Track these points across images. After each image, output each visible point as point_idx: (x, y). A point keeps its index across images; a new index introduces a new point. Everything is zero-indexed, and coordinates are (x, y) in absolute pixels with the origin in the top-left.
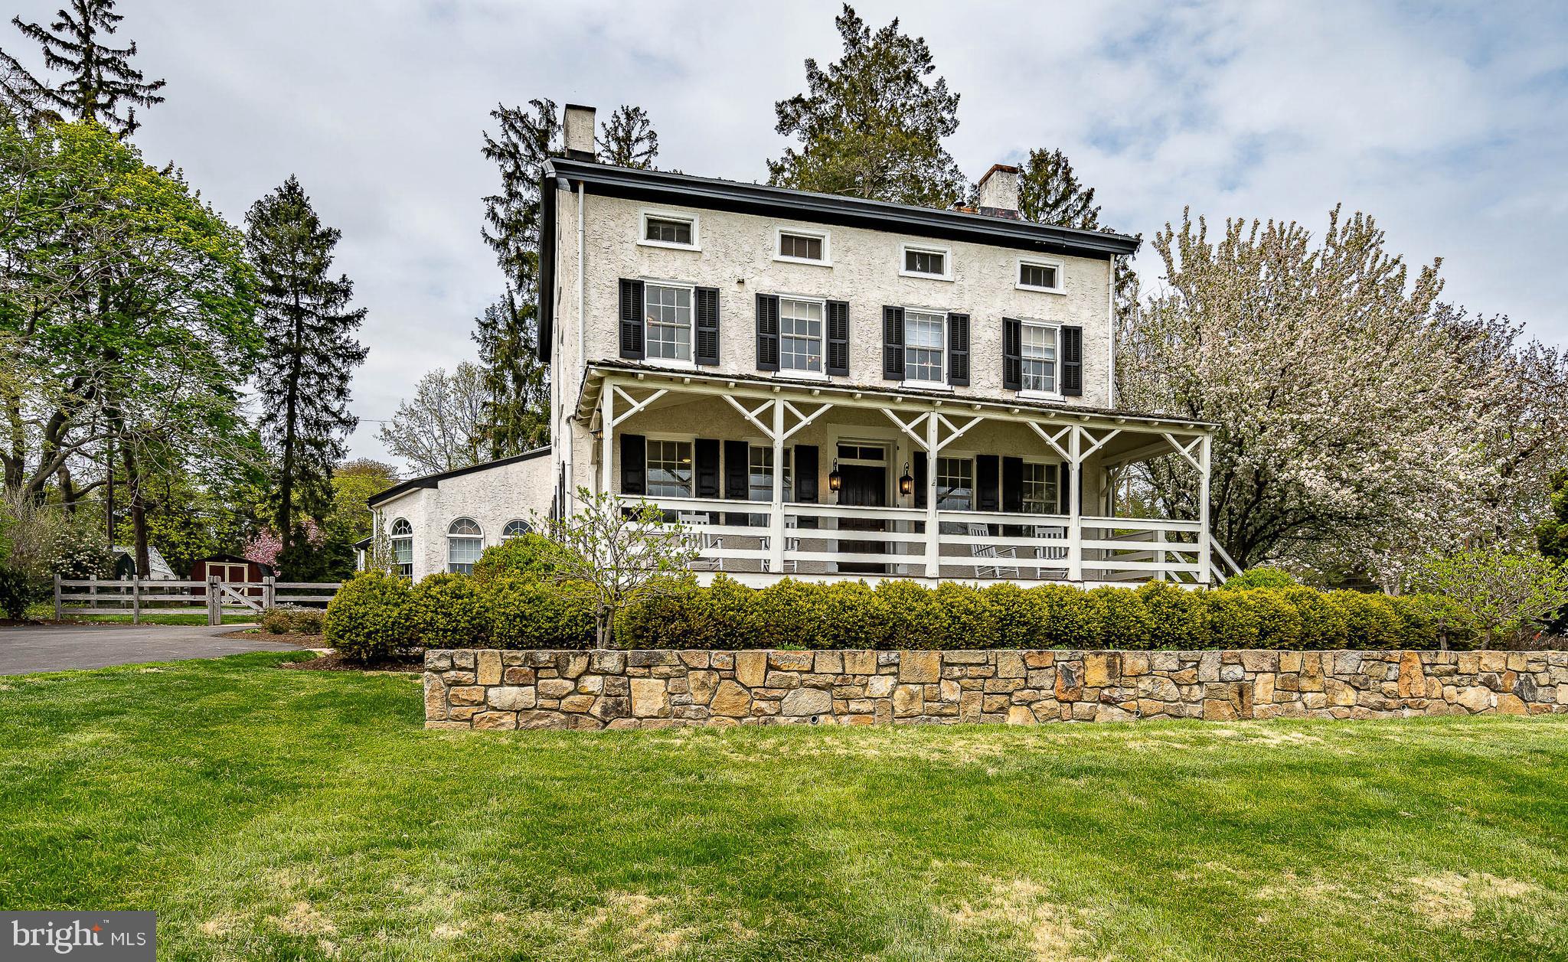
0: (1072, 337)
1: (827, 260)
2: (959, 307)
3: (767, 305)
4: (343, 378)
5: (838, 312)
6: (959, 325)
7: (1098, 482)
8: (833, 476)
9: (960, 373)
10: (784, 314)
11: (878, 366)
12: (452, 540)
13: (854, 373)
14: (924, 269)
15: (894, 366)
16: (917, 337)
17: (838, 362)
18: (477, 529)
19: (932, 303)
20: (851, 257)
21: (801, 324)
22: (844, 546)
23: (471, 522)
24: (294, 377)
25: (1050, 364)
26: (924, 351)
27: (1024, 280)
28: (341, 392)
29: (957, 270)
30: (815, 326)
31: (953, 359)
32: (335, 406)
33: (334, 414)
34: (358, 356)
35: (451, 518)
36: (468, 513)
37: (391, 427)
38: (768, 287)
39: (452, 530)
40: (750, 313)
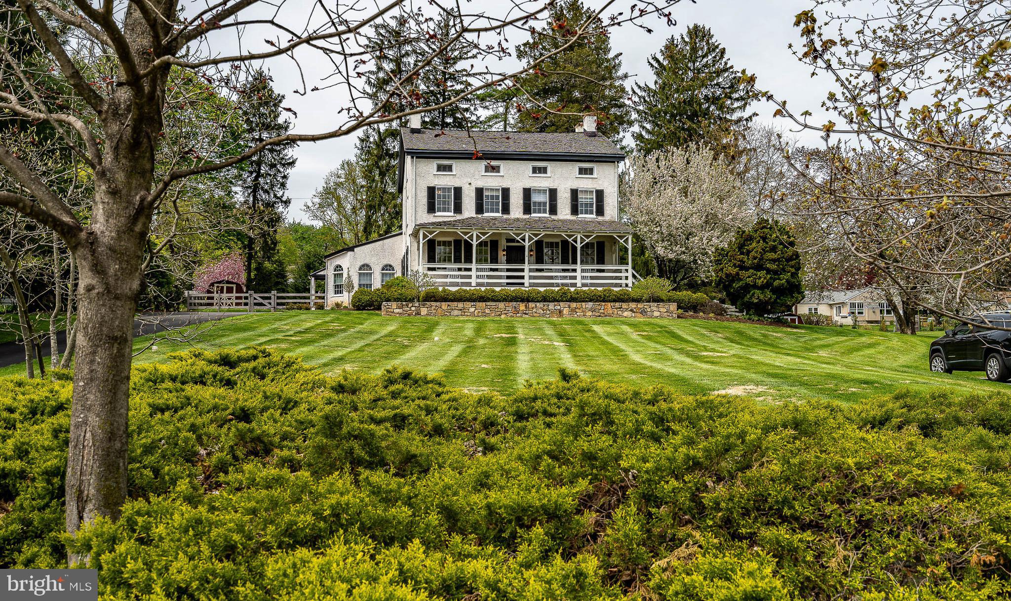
0: (600, 194)
1: (501, 174)
2: (553, 186)
3: (479, 192)
4: (285, 177)
5: (506, 192)
6: (553, 193)
7: (611, 247)
8: (504, 250)
9: (553, 210)
10: (486, 193)
11: (521, 210)
12: (360, 274)
13: (511, 213)
14: (540, 173)
15: (527, 209)
16: (536, 198)
17: (506, 210)
18: (371, 269)
19: (542, 185)
20: (510, 172)
21: (492, 197)
22: (508, 277)
23: (368, 266)
24: (256, 178)
25: (591, 205)
26: (540, 203)
27: (580, 173)
28: (283, 185)
29: (552, 172)
30: (497, 197)
31: (550, 205)
32: (279, 194)
33: (278, 198)
34: (292, 164)
35: (360, 264)
36: (367, 261)
37: (310, 204)
38: (480, 184)
39: (360, 269)
40: (473, 194)
